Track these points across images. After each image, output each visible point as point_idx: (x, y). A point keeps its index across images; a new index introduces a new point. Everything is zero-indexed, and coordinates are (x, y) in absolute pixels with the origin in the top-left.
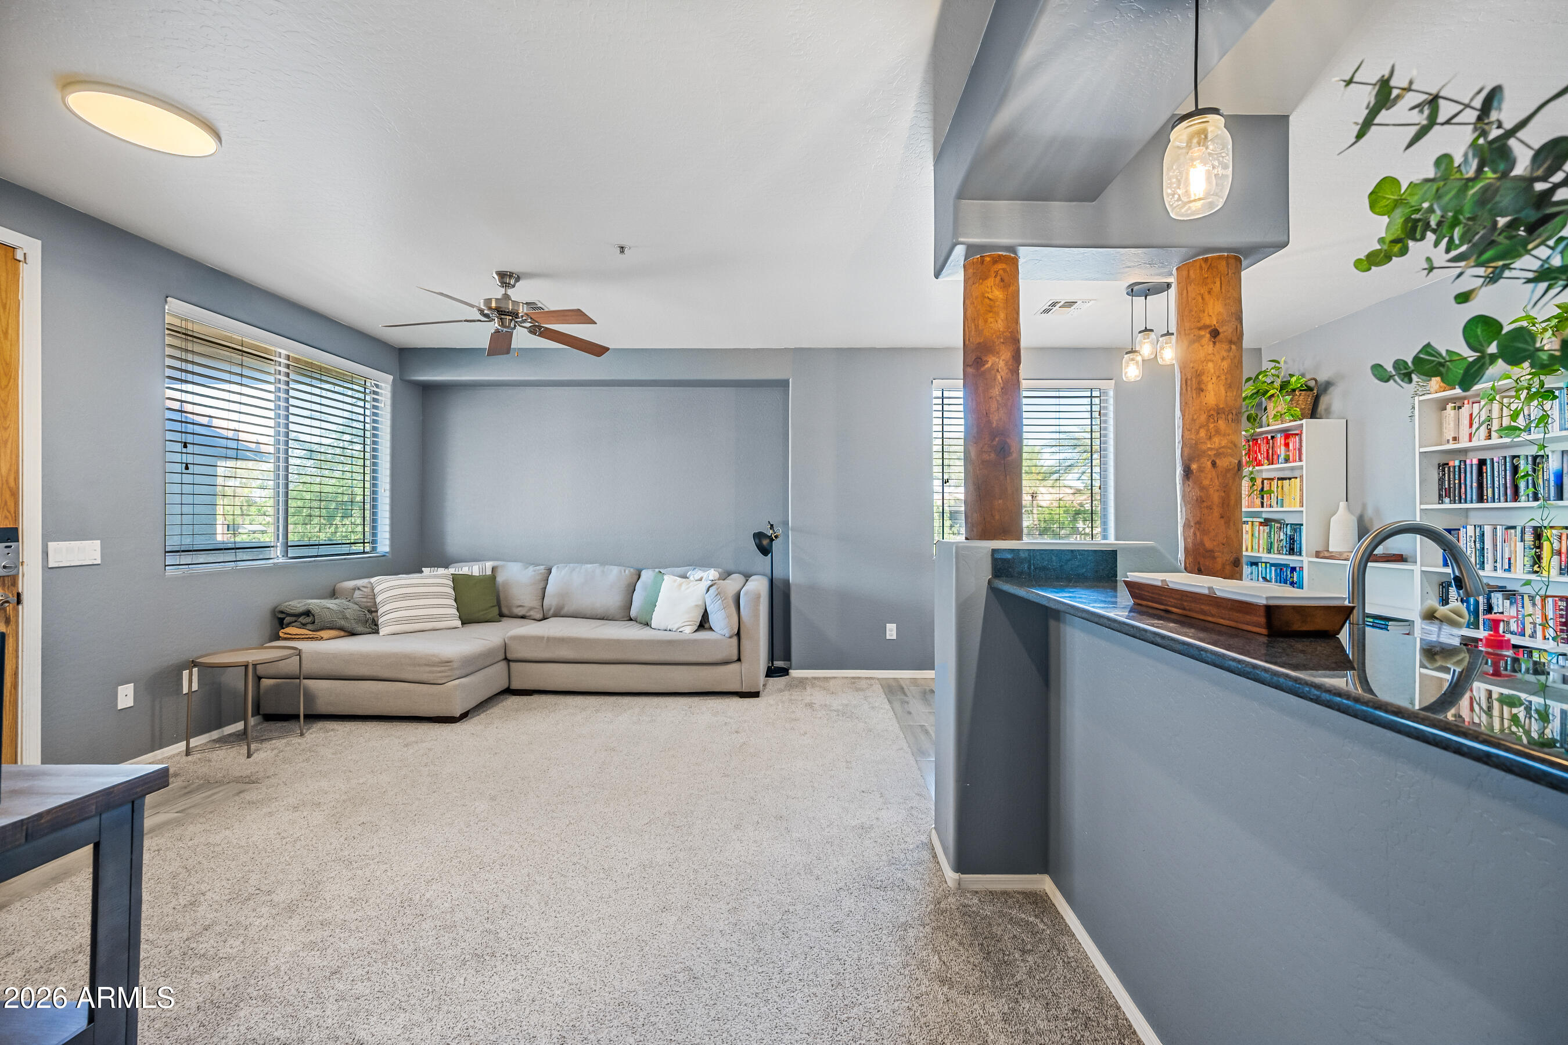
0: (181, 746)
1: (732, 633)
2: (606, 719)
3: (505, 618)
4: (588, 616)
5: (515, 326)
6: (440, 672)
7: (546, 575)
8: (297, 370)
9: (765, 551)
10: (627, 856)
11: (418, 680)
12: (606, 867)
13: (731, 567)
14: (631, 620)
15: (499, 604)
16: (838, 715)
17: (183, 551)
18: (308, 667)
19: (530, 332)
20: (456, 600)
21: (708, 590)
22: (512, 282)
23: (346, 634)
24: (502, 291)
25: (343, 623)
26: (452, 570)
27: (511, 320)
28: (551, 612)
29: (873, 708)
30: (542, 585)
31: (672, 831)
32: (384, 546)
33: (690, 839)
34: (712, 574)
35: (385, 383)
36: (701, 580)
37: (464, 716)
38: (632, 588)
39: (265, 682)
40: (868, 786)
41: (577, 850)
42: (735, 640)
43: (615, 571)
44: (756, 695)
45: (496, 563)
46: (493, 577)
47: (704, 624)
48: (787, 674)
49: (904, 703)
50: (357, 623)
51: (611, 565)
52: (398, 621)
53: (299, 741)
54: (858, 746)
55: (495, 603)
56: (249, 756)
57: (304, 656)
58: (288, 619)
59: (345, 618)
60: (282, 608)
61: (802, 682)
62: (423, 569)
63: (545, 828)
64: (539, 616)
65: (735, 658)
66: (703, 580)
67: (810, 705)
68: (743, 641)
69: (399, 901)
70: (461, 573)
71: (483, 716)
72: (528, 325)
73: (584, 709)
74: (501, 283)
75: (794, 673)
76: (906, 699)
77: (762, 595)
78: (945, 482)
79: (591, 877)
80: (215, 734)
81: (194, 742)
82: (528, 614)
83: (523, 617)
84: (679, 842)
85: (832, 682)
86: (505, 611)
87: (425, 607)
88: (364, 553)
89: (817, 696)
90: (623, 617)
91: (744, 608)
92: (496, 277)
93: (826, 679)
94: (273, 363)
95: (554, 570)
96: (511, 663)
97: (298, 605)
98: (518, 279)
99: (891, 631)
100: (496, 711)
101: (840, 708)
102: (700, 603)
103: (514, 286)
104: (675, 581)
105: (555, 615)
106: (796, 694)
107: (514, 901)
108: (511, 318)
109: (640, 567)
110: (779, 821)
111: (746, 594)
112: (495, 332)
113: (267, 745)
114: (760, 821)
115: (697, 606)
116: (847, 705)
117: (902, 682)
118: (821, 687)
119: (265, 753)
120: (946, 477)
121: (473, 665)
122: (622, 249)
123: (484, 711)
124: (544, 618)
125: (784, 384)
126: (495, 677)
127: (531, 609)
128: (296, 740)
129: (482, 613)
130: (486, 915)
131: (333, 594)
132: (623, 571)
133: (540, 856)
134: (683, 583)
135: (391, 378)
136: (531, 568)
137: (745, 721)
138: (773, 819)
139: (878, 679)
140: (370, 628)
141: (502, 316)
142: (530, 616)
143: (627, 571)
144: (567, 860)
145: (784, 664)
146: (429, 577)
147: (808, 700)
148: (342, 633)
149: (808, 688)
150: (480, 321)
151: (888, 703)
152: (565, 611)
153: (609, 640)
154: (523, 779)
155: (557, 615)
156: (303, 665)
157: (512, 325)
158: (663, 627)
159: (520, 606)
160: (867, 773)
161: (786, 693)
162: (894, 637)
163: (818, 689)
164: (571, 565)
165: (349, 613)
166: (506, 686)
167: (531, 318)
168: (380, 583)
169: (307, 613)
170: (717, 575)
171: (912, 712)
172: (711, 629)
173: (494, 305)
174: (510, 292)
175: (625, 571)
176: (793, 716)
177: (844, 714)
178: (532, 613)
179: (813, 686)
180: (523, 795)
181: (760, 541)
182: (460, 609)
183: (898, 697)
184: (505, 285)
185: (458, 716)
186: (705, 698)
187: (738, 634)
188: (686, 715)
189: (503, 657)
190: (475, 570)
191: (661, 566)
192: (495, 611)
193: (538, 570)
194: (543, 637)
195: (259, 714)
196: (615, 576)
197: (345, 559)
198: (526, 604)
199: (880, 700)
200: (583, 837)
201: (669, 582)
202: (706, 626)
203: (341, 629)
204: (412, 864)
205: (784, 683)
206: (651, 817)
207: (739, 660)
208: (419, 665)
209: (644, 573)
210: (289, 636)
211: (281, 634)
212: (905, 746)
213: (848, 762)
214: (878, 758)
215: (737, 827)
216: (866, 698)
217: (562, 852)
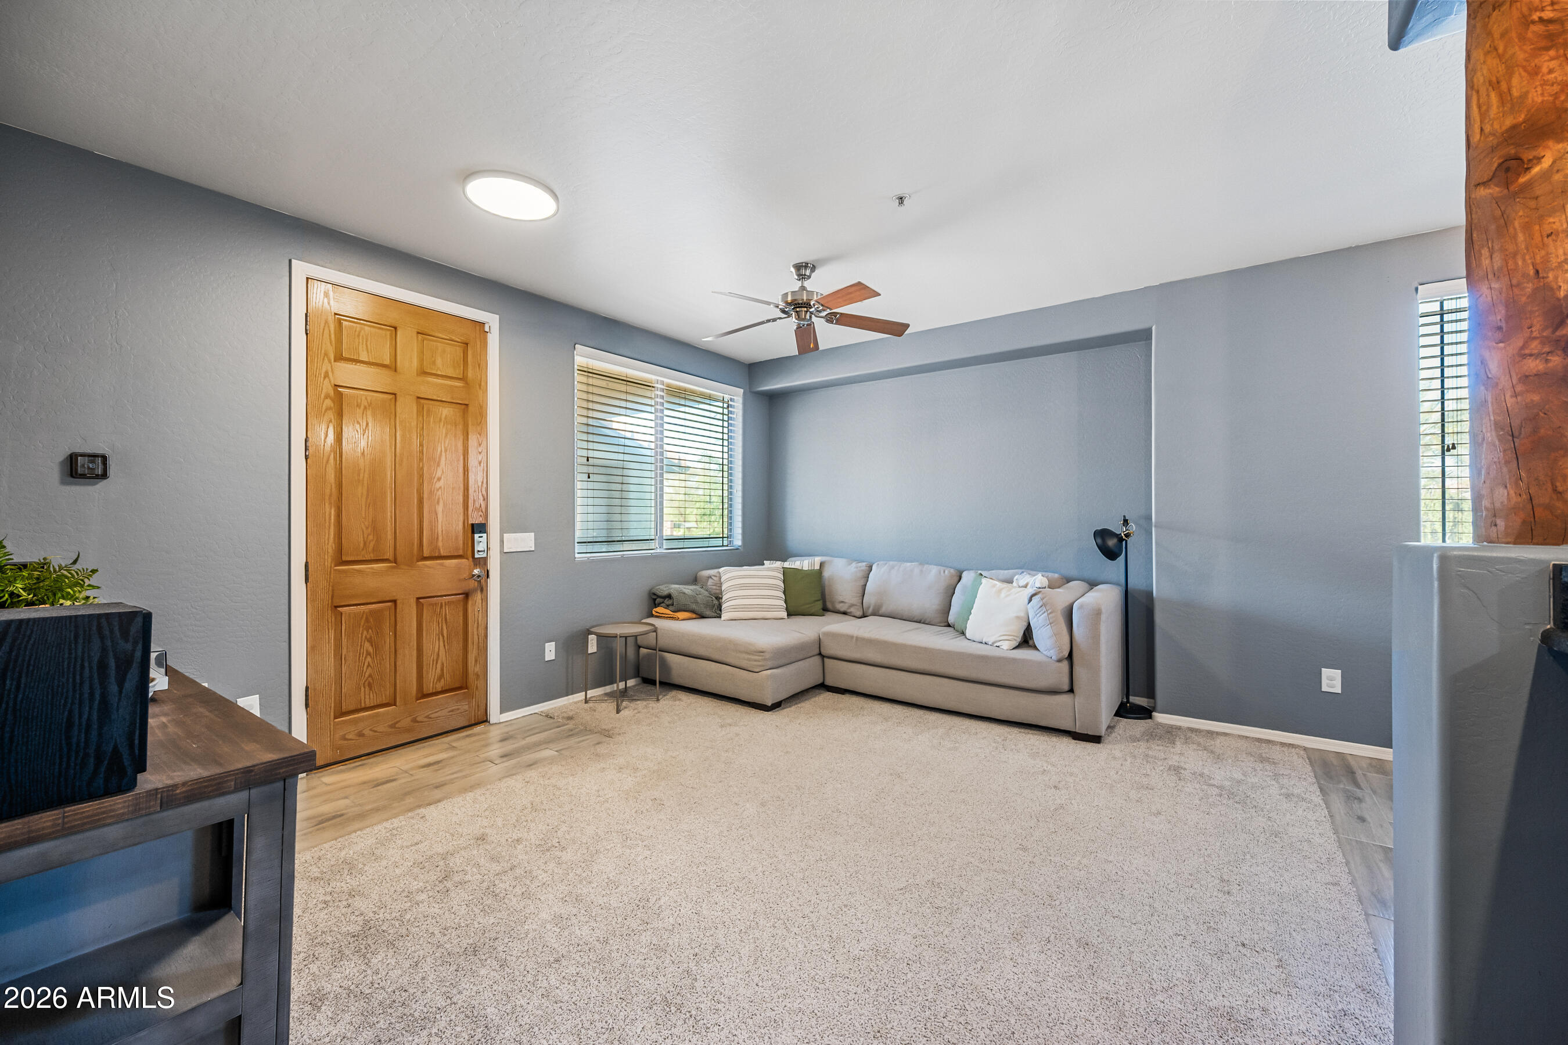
0: (581, 696)
1: (1061, 655)
2: (904, 736)
3: (829, 613)
4: (904, 618)
5: (810, 317)
6: (755, 661)
7: (867, 572)
8: (670, 393)
9: (1111, 554)
10: (863, 927)
11: (738, 666)
12: (834, 935)
13: (1073, 573)
14: (949, 626)
15: (823, 598)
16: (1221, 795)
17: (589, 542)
18: (663, 642)
19: (827, 321)
20: (784, 593)
21: (1030, 600)
22: (808, 272)
23: (698, 616)
24: (799, 283)
25: (694, 607)
26: (787, 565)
27: (807, 312)
28: (870, 611)
29: (1288, 796)
30: (862, 583)
31: (928, 911)
32: (738, 541)
33: (946, 933)
34: (1039, 580)
35: (736, 395)
36: (1026, 587)
37: (776, 706)
38: (952, 591)
39: (643, 651)
40: (1256, 937)
41: (814, 899)
42: (1065, 665)
43: (933, 571)
44: (1096, 739)
45: (824, 559)
46: (820, 572)
47: (1027, 640)
48: (1150, 717)
49: (1350, 798)
50: (706, 607)
51: (930, 564)
52: (736, 608)
53: (654, 705)
54: (1248, 857)
55: (820, 597)
56: (618, 712)
57: (659, 631)
58: (658, 600)
59: (696, 602)
60: (654, 591)
61: (1170, 733)
62: (765, 562)
63: (794, 856)
64: (859, 613)
65: (1066, 687)
66: (1028, 587)
67: (1177, 770)
68: (1077, 669)
69: (639, 897)
70: (793, 567)
71: (793, 708)
72: (824, 314)
73: (886, 719)
74: (798, 275)
75: (1160, 717)
76: (1359, 793)
77: (1104, 611)
78: (1446, 450)
79: (814, 943)
80: (608, 689)
81: (591, 693)
82: (849, 611)
83: (845, 613)
84: (931, 932)
85: (1219, 741)
86: (829, 606)
87: (763, 597)
88: (723, 546)
89: (1191, 758)
90: (940, 623)
91: (1078, 626)
92: (793, 270)
93: (1211, 734)
94: (653, 389)
95: (874, 567)
96: (825, 659)
97: (664, 590)
98: (813, 269)
99: (1332, 680)
100: (806, 705)
101: (1227, 783)
102: (1022, 614)
103: (809, 277)
104: (994, 586)
105: (874, 614)
106: (1157, 749)
107: (728, 942)
108: (806, 309)
109: (961, 567)
110: (1081, 949)
111: (1081, 607)
112: (797, 328)
113: (633, 705)
114: (1052, 938)
115: (1018, 617)
116: (1239, 782)
117: (1353, 763)
118: (1199, 744)
119: (630, 710)
120: (1449, 441)
121: (784, 657)
122: (901, 199)
123: (796, 704)
124: (864, 616)
125: (1145, 335)
126: (808, 671)
127: (852, 605)
128: (652, 704)
129: (807, 606)
130: (697, 950)
131: (695, 581)
132: (942, 572)
133: (775, 892)
134: (1003, 589)
135: (742, 391)
136: (854, 564)
137: (1071, 775)
138: (1073, 942)
139: (1305, 749)
140: (716, 612)
141: (798, 309)
142: (851, 612)
143: (946, 572)
144: (798, 908)
145: (1148, 702)
146: (769, 569)
147: (1175, 759)
148: (694, 616)
149: (1178, 743)
150: (780, 318)
151: (1318, 793)
152: (883, 610)
153: (915, 647)
154: (798, 788)
155: (875, 613)
156: (658, 642)
157: (808, 317)
158: (977, 638)
159: (842, 602)
160: (1258, 910)
161: (1143, 745)
162: (1338, 690)
163: (1195, 747)
164: (891, 563)
165: (699, 598)
166: (821, 681)
167: (822, 305)
168: (725, 573)
169: (669, 596)
170: (1045, 582)
171: (1367, 817)
172: (1035, 648)
173: (789, 299)
174: (807, 284)
175: (944, 572)
176: (1145, 781)
177: (1231, 795)
178: (852, 610)
179: (1187, 741)
180: (790, 808)
181: (1104, 540)
182: (788, 602)
183: (1342, 786)
184: (802, 277)
185: (770, 705)
186: (1027, 731)
187: (1070, 656)
188: (997, 748)
189: (817, 651)
190: (804, 564)
191: (985, 566)
192: (819, 605)
193: (860, 567)
194: (852, 637)
195: (639, 677)
196: (934, 576)
197: (706, 551)
198: (846, 601)
199: (1306, 785)
200: (825, 882)
201: (988, 587)
202: (1031, 642)
203: (693, 612)
204: (668, 858)
205: (1143, 729)
206: (910, 881)
207: (1071, 691)
208: (740, 652)
209: (964, 575)
210: (658, 614)
211: (654, 613)
212: (1345, 880)
213: (1223, 880)
214: (1284, 889)
215: (1016, 937)
216: (1276, 776)
217: (797, 895)
